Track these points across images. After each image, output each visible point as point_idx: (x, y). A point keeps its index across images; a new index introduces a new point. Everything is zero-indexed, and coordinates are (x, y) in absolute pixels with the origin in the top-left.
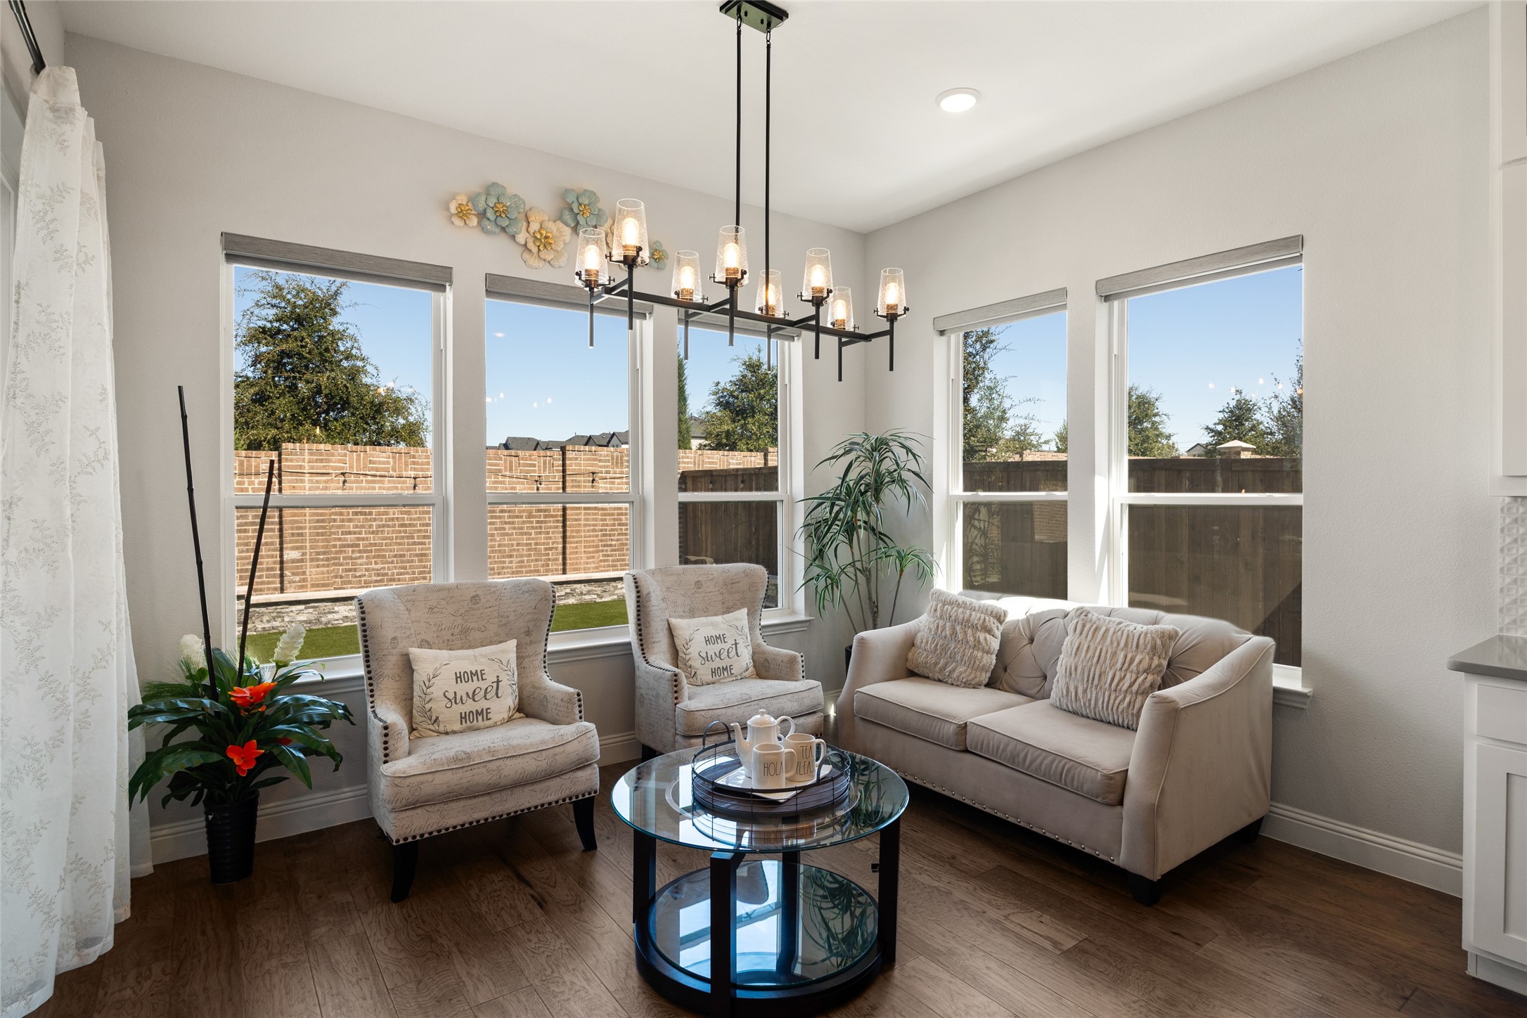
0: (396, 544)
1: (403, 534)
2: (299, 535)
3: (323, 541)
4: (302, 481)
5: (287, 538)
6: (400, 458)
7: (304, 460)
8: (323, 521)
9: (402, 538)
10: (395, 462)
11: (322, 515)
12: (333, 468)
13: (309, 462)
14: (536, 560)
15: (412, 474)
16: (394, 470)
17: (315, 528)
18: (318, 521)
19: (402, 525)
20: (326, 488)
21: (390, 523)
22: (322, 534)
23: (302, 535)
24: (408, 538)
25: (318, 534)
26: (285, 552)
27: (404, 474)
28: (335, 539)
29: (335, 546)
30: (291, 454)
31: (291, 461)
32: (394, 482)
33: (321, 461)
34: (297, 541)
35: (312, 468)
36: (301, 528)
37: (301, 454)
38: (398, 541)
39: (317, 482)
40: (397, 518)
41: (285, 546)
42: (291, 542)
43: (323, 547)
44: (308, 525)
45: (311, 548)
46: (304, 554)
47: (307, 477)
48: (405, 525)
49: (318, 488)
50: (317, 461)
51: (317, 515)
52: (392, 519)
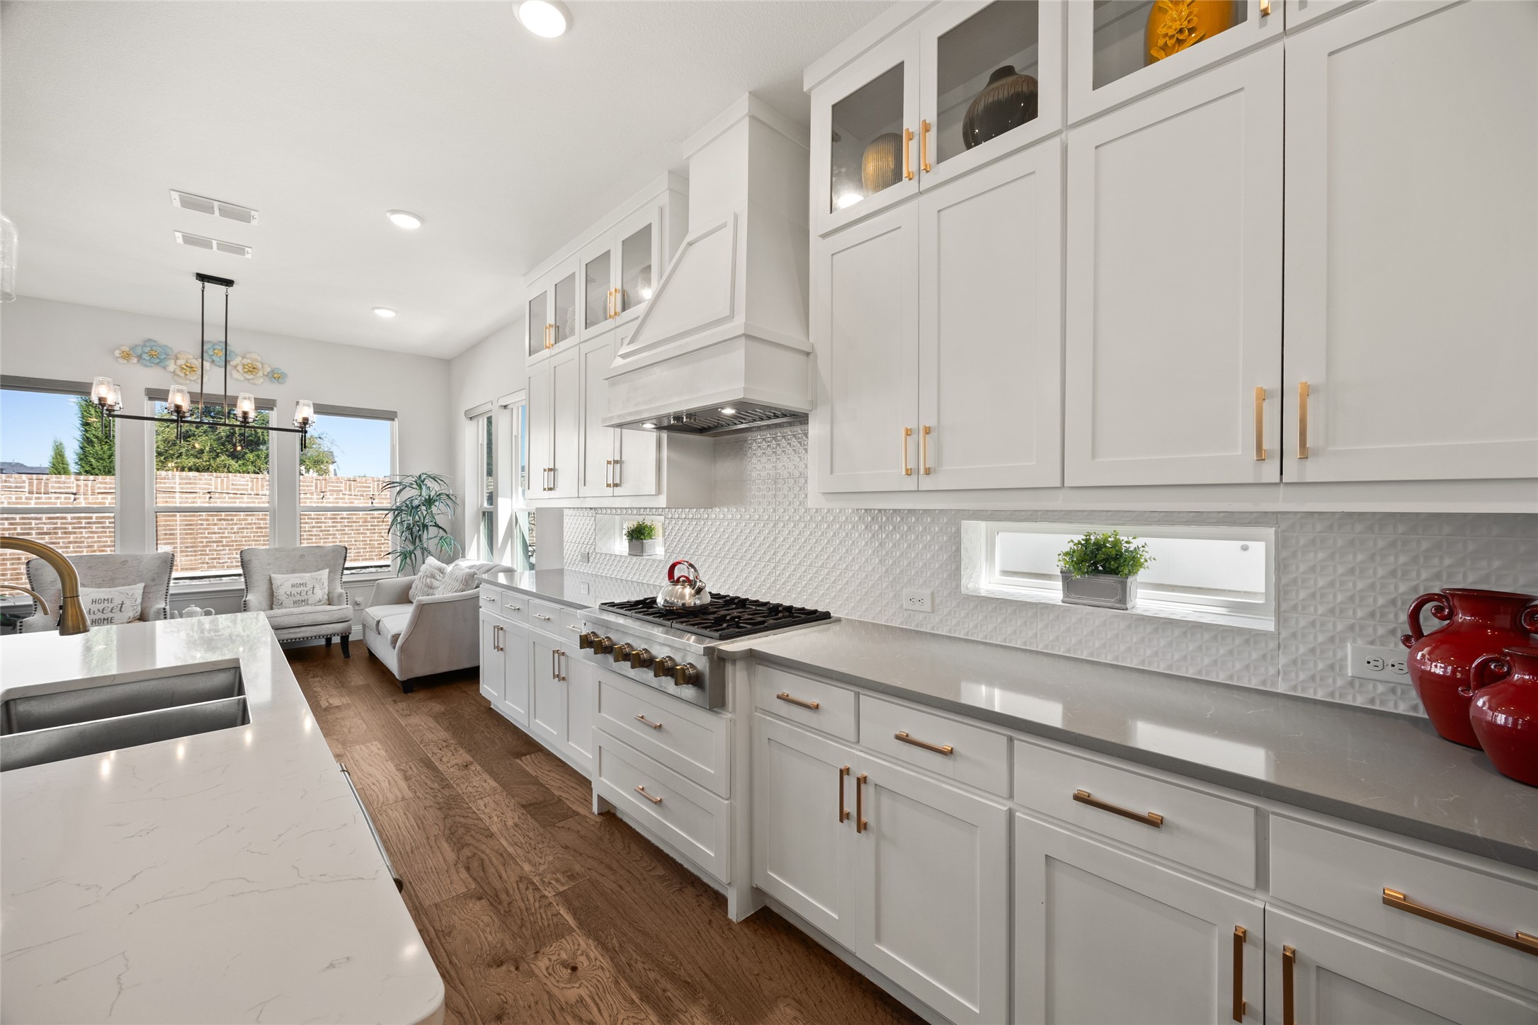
0: (253, 540)
1: (259, 534)
2: (170, 534)
3: (191, 538)
4: (173, 498)
5: (161, 537)
6: (257, 482)
7: (175, 483)
8: (191, 525)
9: (259, 536)
10: (253, 485)
11: (190, 520)
12: (200, 488)
13: (180, 484)
14: (371, 552)
16: (252, 490)
17: (185, 529)
18: (187, 525)
19: (259, 528)
20: (194, 502)
21: (249, 526)
22: (191, 534)
23: (173, 534)
24: (263, 536)
25: (187, 534)
26: (159, 546)
27: (261, 493)
28: (202, 538)
29: (202, 542)
30: (165, 478)
31: (165, 483)
32: (252, 498)
33: (190, 484)
34: (169, 539)
35: (182, 488)
36: (173, 530)
37: (173, 479)
38: (256, 538)
39: (186, 498)
40: (255, 523)
41: (159, 542)
42: (164, 539)
43: (191, 543)
44: (178, 528)
45: (181, 543)
46: (174, 548)
47: (178, 495)
48: (262, 528)
49: (187, 502)
50: (186, 483)
51: (186, 520)
52: (251, 524)
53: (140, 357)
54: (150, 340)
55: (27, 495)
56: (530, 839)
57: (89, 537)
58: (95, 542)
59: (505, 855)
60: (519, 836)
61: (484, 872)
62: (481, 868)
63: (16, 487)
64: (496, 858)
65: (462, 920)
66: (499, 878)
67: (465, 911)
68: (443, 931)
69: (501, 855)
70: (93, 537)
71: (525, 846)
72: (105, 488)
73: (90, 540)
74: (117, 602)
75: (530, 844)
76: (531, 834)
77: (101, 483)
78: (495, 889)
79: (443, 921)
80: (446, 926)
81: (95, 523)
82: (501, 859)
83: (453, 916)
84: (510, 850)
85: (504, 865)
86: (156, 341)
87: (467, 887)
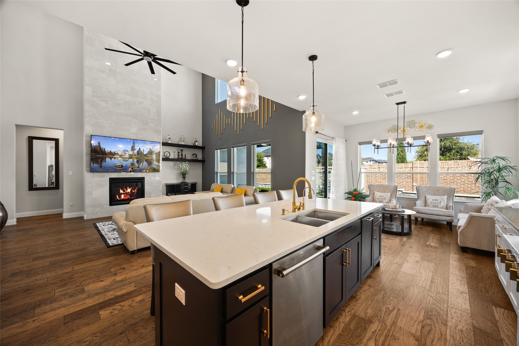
0: (442, 184)
1: (444, 181)
2: (416, 180)
3: (422, 182)
4: (417, 169)
5: (414, 181)
6: (444, 163)
7: (418, 165)
8: (422, 177)
9: (444, 182)
10: (442, 165)
11: (422, 176)
12: (425, 166)
13: (419, 165)
15: (447, 167)
16: (442, 166)
17: (420, 179)
18: (421, 178)
19: (444, 179)
20: (423, 171)
22: (422, 180)
23: (417, 180)
24: (446, 182)
25: (421, 180)
26: (413, 183)
27: (445, 167)
28: (426, 182)
29: (425, 183)
30: (415, 163)
31: (415, 165)
32: (442, 169)
33: (422, 165)
34: (416, 181)
35: (420, 166)
36: (417, 179)
37: (417, 163)
38: (443, 183)
39: (421, 169)
40: (443, 178)
41: (413, 182)
42: (415, 181)
43: (422, 183)
44: (419, 178)
45: (419, 183)
46: (417, 184)
47: (419, 168)
48: (445, 179)
49: (421, 171)
50: (421, 165)
51: (421, 176)
52: (441, 178)
53: (392, 131)
54: (394, 125)
55: (385, 169)
56: (463, 341)
57: (397, 180)
58: (399, 181)
59: (443, 336)
60: (458, 336)
61: (428, 334)
62: (428, 332)
63: (383, 167)
64: (438, 334)
65: (403, 340)
66: (431, 341)
67: (407, 339)
68: (394, 336)
69: (442, 335)
70: (398, 180)
71: (456, 342)
72: (401, 167)
73: (397, 181)
74: (384, 197)
75: (460, 343)
76: (465, 340)
77: (400, 165)
78: (426, 343)
79: (397, 335)
80: (396, 336)
81: (398, 176)
82: (440, 336)
83: (402, 336)
84: (448, 337)
85: (439, 339)
86: (395, 125)
87: (416, 332)
